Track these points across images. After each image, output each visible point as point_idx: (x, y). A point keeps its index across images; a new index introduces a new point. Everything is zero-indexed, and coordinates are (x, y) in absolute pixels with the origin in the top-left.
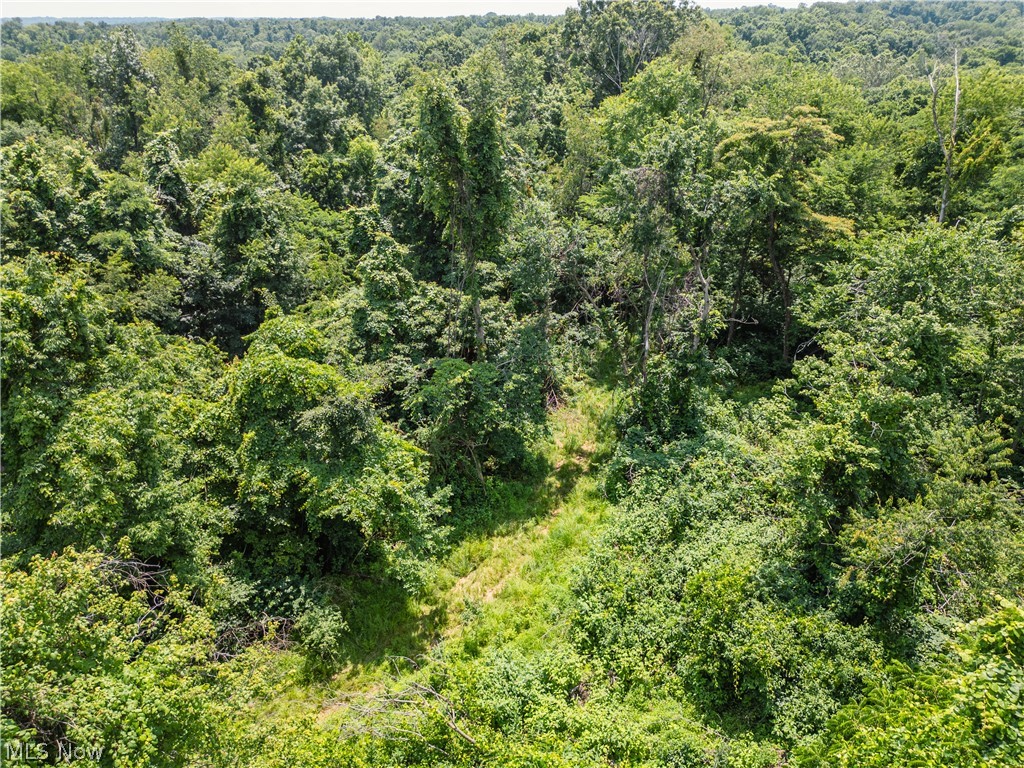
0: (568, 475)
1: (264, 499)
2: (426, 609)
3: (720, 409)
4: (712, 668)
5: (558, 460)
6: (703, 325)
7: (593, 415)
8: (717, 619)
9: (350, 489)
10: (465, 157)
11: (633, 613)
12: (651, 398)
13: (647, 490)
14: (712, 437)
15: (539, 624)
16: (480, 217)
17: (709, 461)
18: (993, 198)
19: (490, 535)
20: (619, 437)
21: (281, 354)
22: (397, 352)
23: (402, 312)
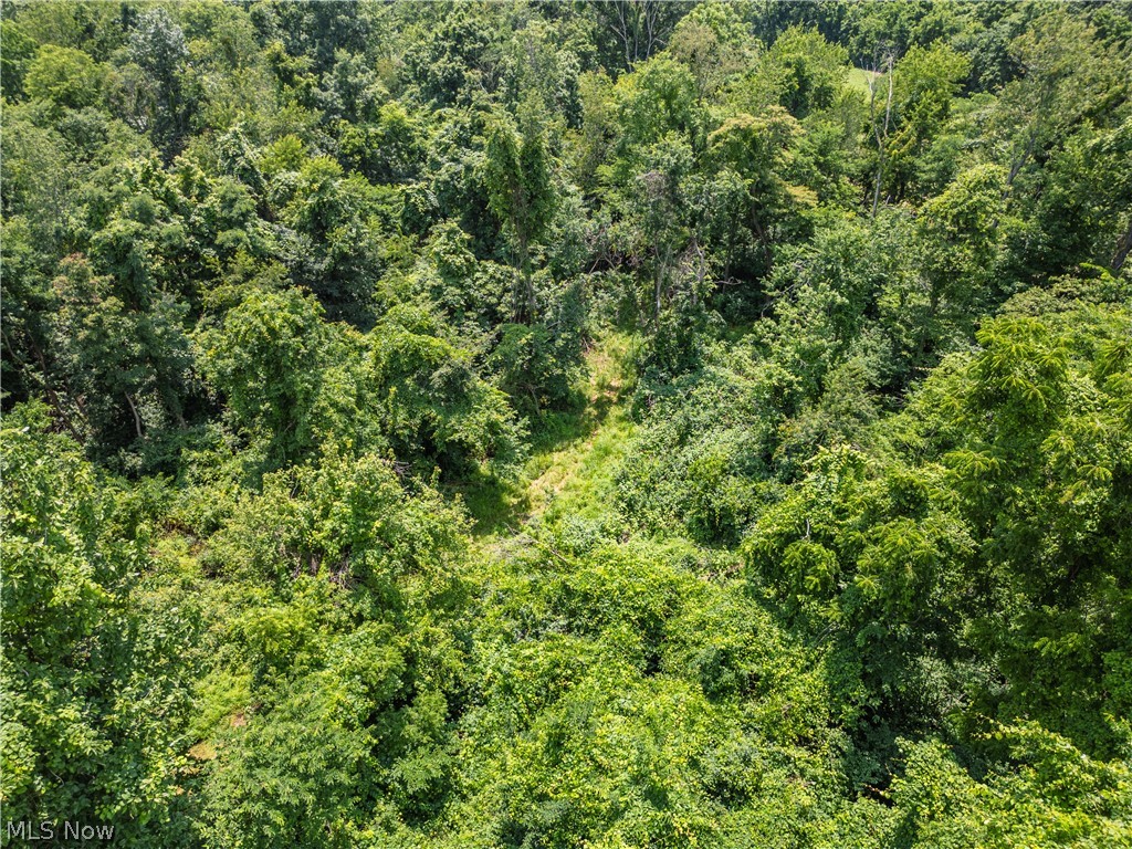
0: (602, 405)
1: (406, 432)
2: (515, 501)
3: (716, 349)
4: (704, 515)
5: (594, 395)
6: (700, 287)
7: (617, 357)
8: (706, 487)
9: (465, 422)
10: (521, 174)
11: (654, 489)
12: (662, 344)
13: (661, 413)
14: (708, 372)
15: (592, 502)
16: (532, 215)
17: (705, 389)
18: (935, 160)
19: (551, 451)
20: (640, 373)
21: (407, 332)
22: (468, 318)
23: (470, 287)
